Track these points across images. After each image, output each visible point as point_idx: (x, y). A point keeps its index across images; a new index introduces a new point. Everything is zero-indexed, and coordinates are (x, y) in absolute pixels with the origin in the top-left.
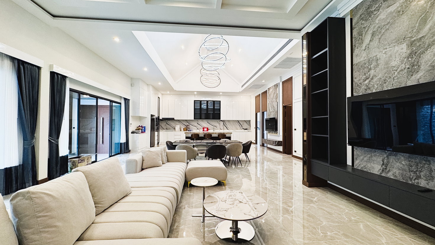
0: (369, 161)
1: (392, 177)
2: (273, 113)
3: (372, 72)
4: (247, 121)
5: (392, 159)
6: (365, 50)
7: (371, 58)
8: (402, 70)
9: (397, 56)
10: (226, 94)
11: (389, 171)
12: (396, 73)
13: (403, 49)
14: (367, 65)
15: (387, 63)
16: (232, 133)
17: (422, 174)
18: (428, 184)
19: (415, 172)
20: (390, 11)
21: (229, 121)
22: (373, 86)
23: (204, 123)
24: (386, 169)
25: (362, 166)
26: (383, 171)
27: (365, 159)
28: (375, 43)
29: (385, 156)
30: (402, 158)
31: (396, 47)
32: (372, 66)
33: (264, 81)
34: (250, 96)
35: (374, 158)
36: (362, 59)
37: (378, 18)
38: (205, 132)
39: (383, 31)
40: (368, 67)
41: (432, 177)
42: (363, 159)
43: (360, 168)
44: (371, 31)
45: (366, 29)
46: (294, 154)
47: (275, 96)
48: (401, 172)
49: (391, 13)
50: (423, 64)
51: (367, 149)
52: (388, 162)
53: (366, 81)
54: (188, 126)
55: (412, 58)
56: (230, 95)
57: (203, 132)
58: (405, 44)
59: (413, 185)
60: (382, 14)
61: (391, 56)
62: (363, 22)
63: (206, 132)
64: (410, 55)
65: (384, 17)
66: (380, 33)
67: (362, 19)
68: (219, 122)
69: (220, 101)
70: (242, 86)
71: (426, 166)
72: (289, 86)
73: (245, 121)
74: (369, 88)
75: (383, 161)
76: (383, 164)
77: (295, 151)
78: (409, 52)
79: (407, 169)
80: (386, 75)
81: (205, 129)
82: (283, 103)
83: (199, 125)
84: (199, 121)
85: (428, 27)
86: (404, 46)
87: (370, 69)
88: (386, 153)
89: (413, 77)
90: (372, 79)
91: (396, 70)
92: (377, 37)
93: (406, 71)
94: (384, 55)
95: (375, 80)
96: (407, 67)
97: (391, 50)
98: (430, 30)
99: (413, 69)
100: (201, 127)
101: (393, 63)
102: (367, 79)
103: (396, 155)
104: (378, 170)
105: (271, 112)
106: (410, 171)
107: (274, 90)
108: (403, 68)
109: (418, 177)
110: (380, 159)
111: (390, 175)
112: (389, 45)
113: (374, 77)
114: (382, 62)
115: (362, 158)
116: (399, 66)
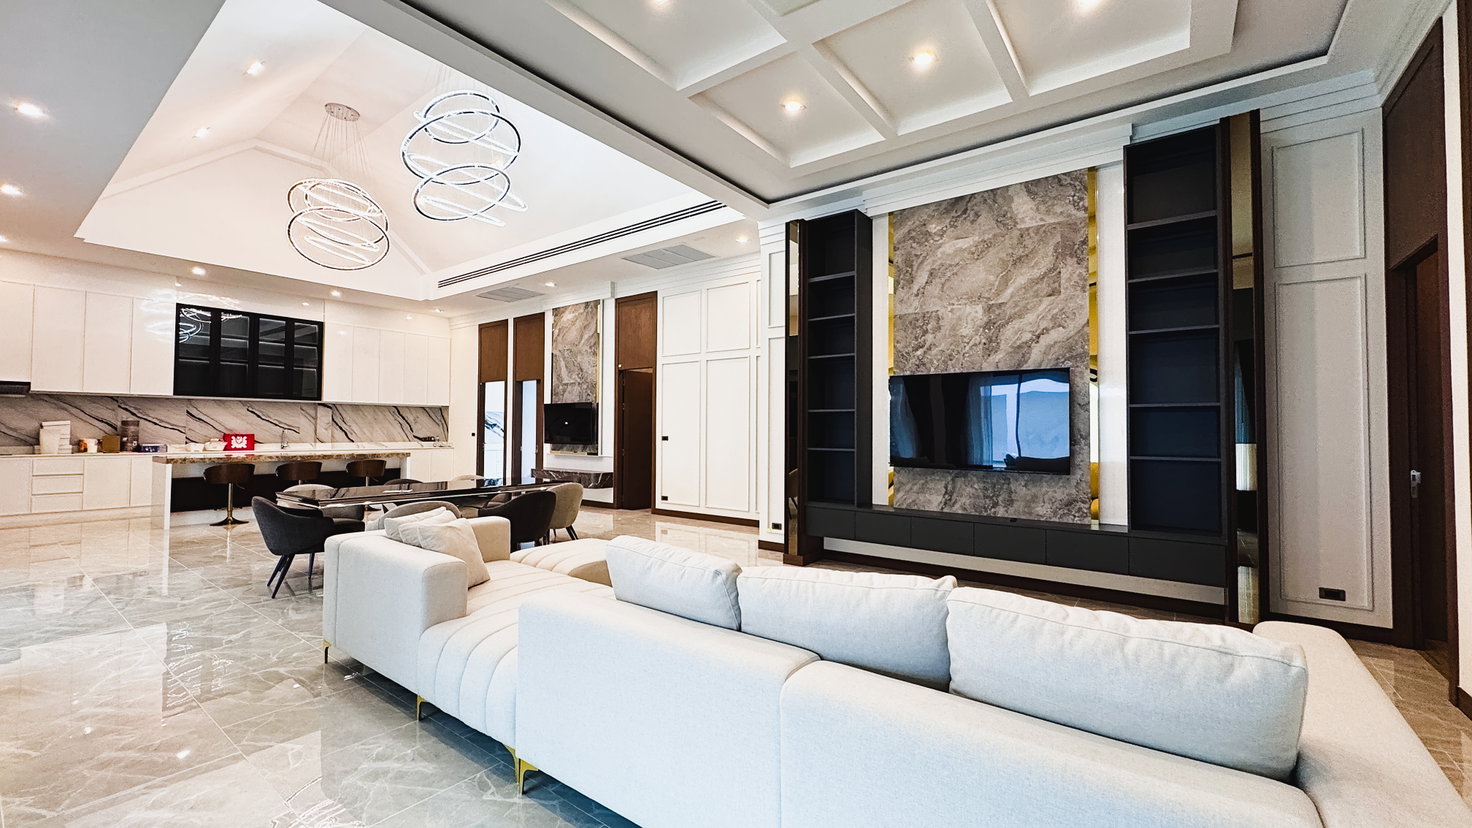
0: (922, 490)
1: (960, 512)
2: (577, 388)
3: (929, 337)
4: (431, 408)
5: (960, 482)
6: (917, 295)
7: (928, 312)
8: (975, 345)
9: (969, 322)
10: (357, 300)
11: (954, 503)
12: (967, 348)
13: (977, 312)
14: (920, 323)
15: (953, 329)
16: (408, 455)
17: (1000, 498)
18: (1007, 511)
19: (991, 498)
20: (959, 246)
21: (356, 407)
22: (931, 362)
23: (232, 415)
24: (950, 500)
25: (909, 501)
26: (945, 504)
27: (915, 488)
28: (934, 290)
29: (949, 478)
30: (975, 479)
31: (968, 307)
32: (929, 327)
33: (551, 285)
34: (449, 319)
35: (931, 485)
36: (911, 311)
37: (941, 250)
38: (235, 454)
39: (949, 274)
40: (921, 327)
41: (1012, 500)
42: (911, 489)
43: (904, 506)
44: (928, 268)
45: (919, 261)
46: (660, 504)
47: (586, 337)
48: (973, 500)
49: (962, 250)
50: (1003, 342)
51: (918, 469)
52: (954, 488)
53: (917, 350)
54: (132, 428)
55: (990, 329)
56: (371, 306)
57: (228, 453)
58: (980, 306)
59: (989, 517)
60: (947, 245)
61: (960, 319)
62: (914, 245)
63: (242, 455)
64: (988, 325)
65: (951, 252)
66: (944, 274)
67: (912, 238)
68: (312, 412)
69: (321, 325)
70: (443, 284)
71: (1005, 486)
72: (645, 316)
73: (423, 408)
74: (924, 365)
75: (946, 488)
76: (946, 493)
77: (665, 498)
78: (985, 319)
79: (981, 494)
80: (953, 347)
81: (242, 442)
82: (617, 361)
83: (203, 424)
84: (197, 405)
85: (1010, 291)
86: (979, 309)
87: (926, 332)
88: (950, 474)
89: (991, 358)
90: (930, 349)
91: (968, 343)
92: (938, 280)
93: (981, 347)
94: (950, 314)
95: (934, 351)
96: (984, 341)
97: (960, 309)
98: (1012, 297)
99: (990, 347)
100: (210, 432)
101: (965, 331)
102: (922, 347)
103: (965, 476)
104: (936, 504)
105: (567, 384)
106: (986, 497)
107: (583, 317)
108: (977, 342)
109: (996, 505)
110: (941, 486)
111: (957, 509)
112: (958, 300)
113: (933, 347)
114: (946, 324)
115: (908, 487)
116: (972, 337)
